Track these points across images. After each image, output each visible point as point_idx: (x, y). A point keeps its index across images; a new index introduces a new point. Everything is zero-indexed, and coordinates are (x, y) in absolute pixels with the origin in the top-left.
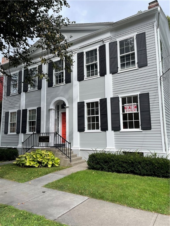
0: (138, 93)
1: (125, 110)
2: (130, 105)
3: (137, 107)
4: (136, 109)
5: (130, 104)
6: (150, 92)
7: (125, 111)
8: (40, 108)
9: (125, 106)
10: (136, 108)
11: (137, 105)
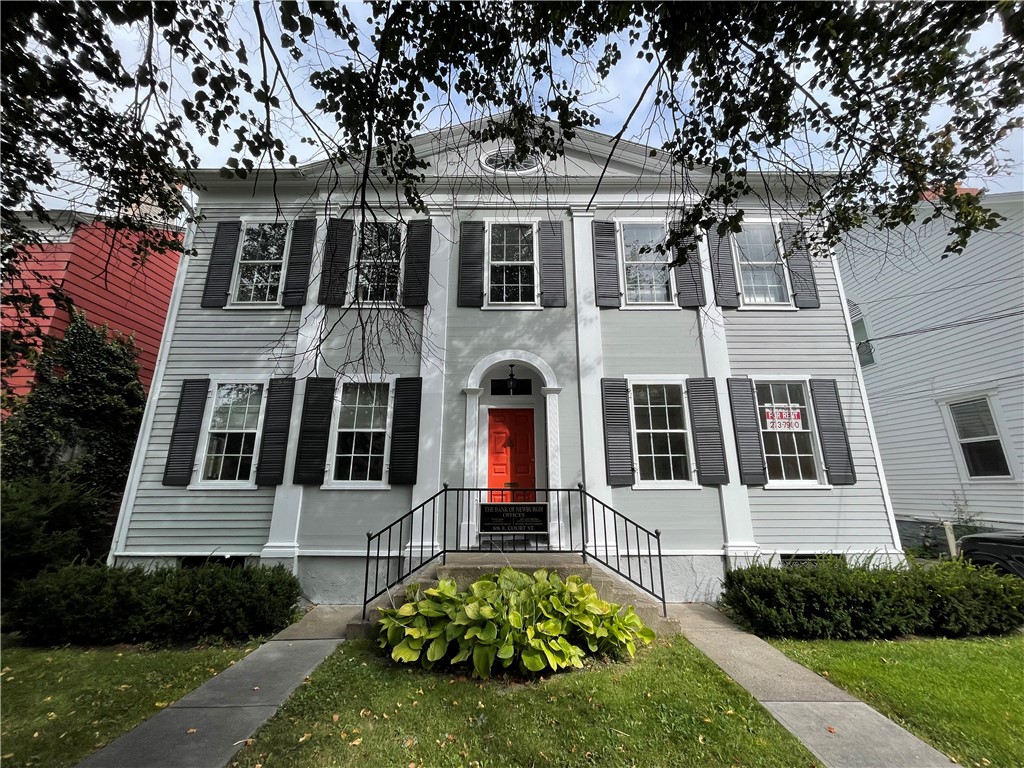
0: (807, 377)
1: (769, 421)
2: (783, 408)
3: (803, 415)
4: (800, 421)
5: (782, 405)
6: (837, 379)
7: (769, 424)
8: (418, 381)
9: (767, 410)
10: (798, 418)
11: (803, 411)
